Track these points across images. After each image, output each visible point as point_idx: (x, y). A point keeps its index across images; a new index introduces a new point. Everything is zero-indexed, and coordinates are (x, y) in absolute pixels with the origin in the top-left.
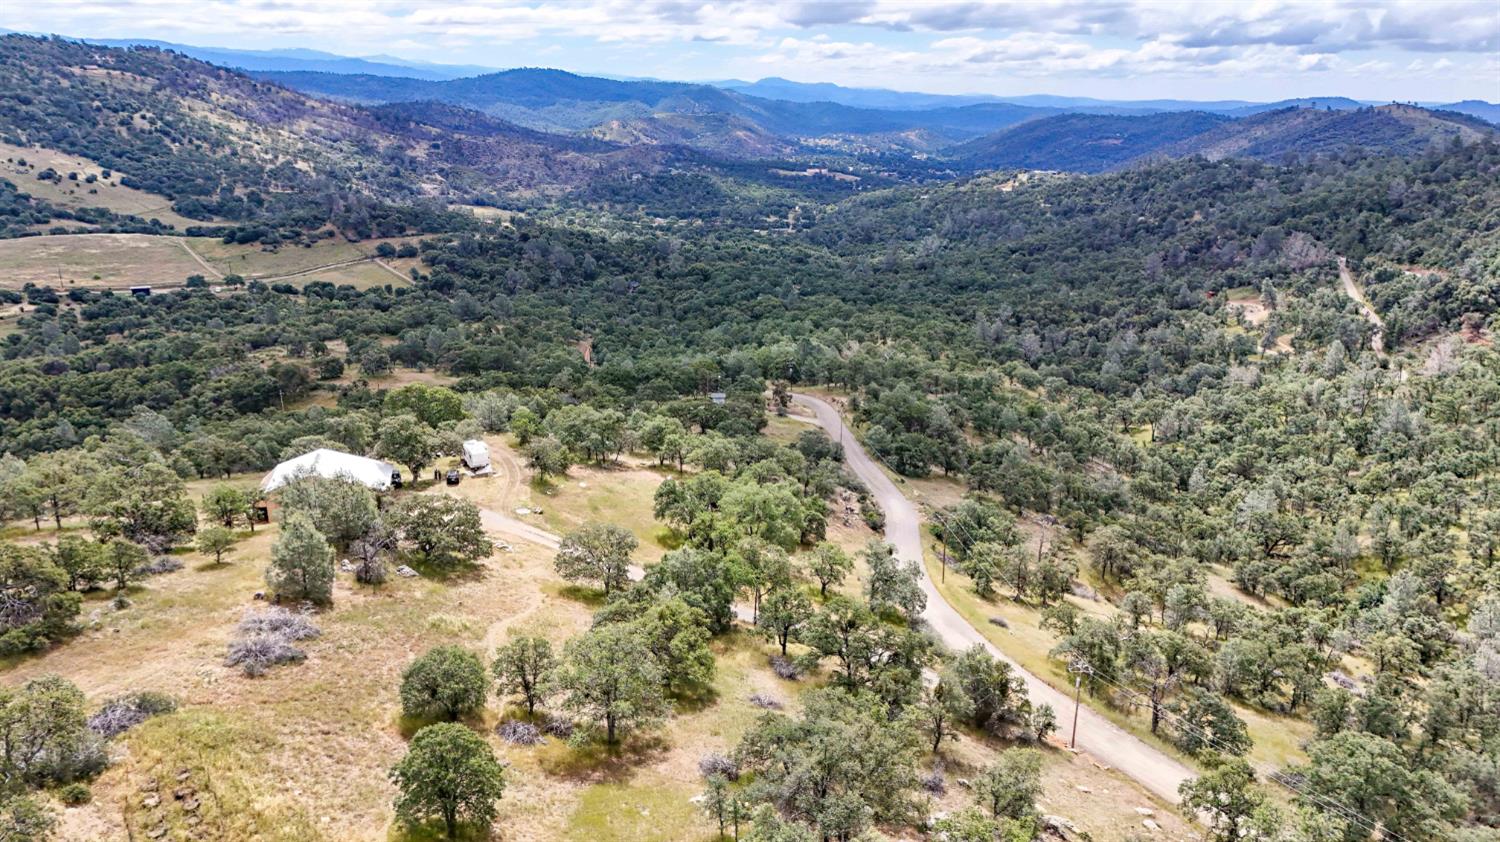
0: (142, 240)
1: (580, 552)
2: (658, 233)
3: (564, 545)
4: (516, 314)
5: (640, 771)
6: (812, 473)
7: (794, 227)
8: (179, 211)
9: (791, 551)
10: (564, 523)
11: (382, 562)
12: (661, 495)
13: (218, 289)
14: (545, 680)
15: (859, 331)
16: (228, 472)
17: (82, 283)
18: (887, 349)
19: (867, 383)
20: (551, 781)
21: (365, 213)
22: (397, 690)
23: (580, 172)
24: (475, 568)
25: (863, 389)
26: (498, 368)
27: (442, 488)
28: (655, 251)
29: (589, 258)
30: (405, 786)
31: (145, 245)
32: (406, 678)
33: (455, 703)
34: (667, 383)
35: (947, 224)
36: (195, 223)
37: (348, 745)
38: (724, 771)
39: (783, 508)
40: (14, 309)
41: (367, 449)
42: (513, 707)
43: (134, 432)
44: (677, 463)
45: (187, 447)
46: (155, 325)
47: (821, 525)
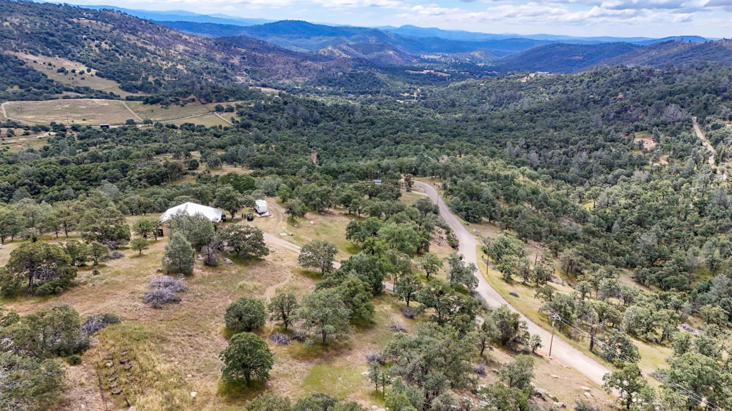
0: (105, 102)
1: (310, 254)
2: (350, 101)
3: (303, 251)
4: (281, 140)
5: (338, 359)
6: (424, 219)
7: (417, 99)
8: (123, 88)
9: (412, 257)
10: (303, 240)
11: (218, 257)
12: (349, 228)
13: (140, 126)
14: (293, 314)
15: (448, 151)
16: (145, 212)
17: (78, 122)
18: (462, 159)
19: (451, 176)
20: (295, 361)
21: (209, 90)
22: (223, 317)
23: (313, 71)
24: (261, 260)
25: (449, 179)
26: (272, 166)
27: (245, 222)
28: (348, 110)
29: (316, 113)
30: (227, 362)
31: (106, 104)
32: (228, 311)
33: (250, 324)
34: (353, 174)
35: (493, 98)
36: (130, 94)
37: (200, 342)
38: (378, 360)
39: (408, 236)
40: (46, 134)
41: (210, 203)
42: (278, 327)
43: (102, 193)
44: (357, 212)
45: (126, 200)
46: (111, 143)
47: (427, 245)
